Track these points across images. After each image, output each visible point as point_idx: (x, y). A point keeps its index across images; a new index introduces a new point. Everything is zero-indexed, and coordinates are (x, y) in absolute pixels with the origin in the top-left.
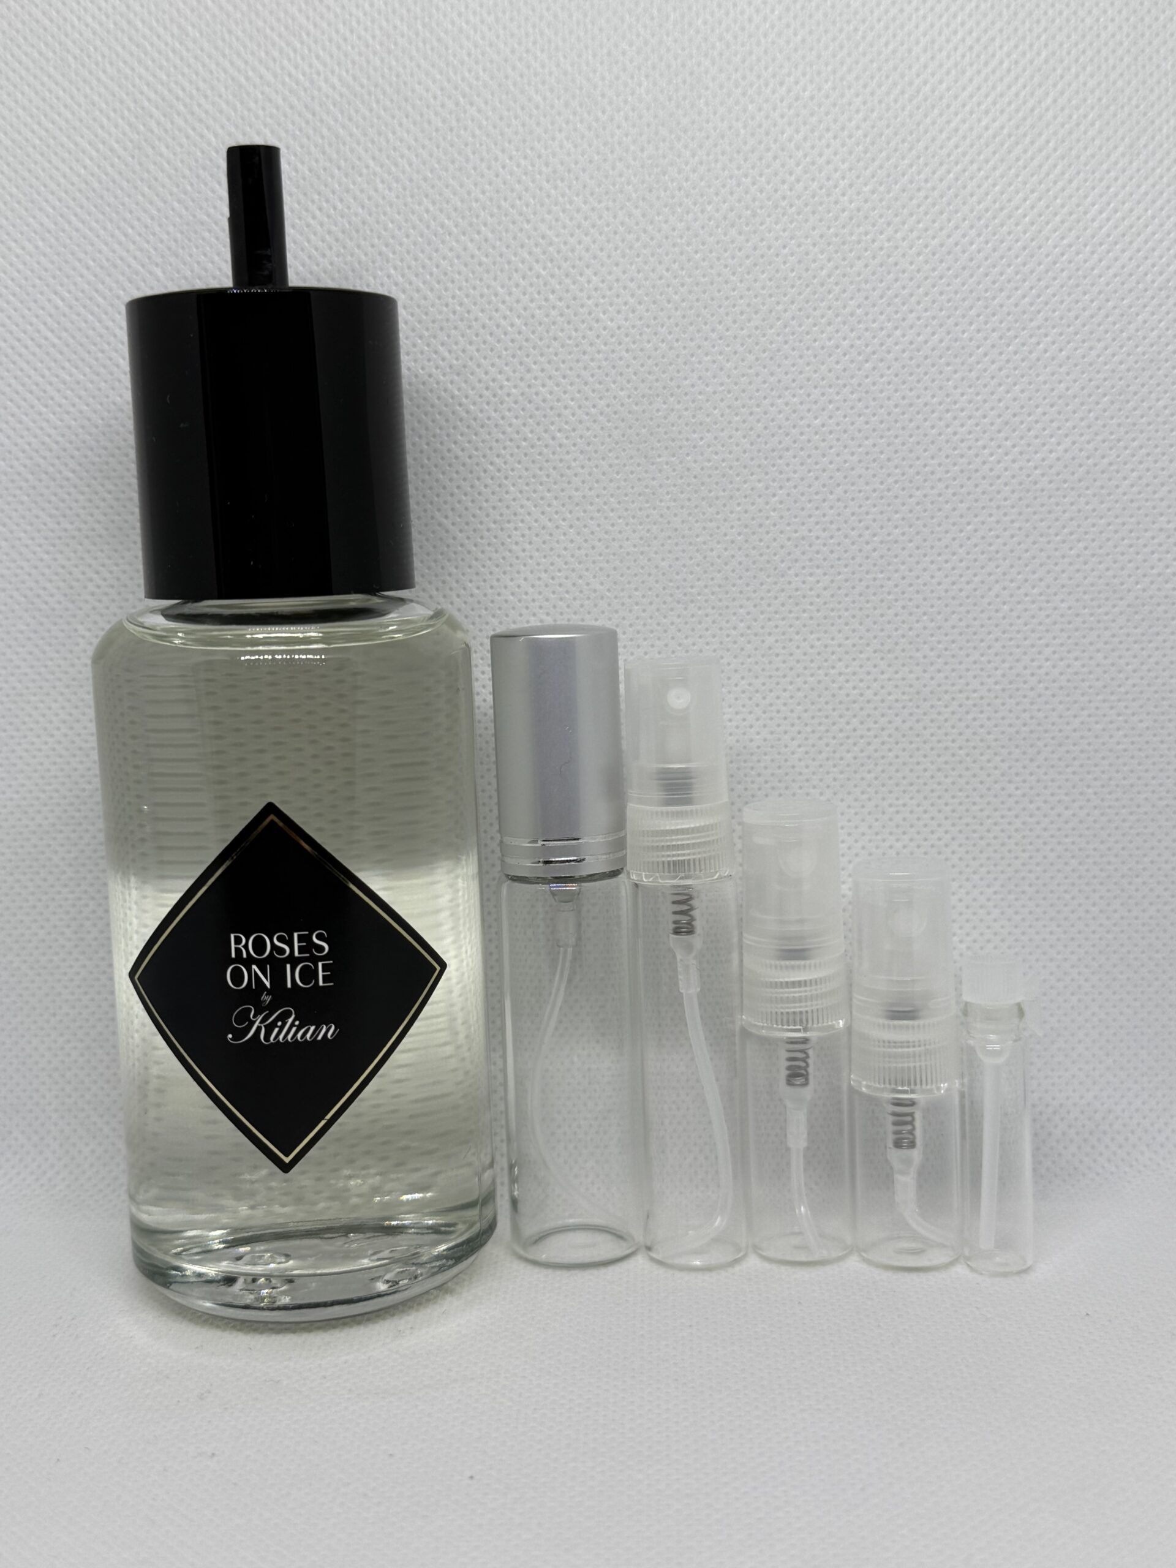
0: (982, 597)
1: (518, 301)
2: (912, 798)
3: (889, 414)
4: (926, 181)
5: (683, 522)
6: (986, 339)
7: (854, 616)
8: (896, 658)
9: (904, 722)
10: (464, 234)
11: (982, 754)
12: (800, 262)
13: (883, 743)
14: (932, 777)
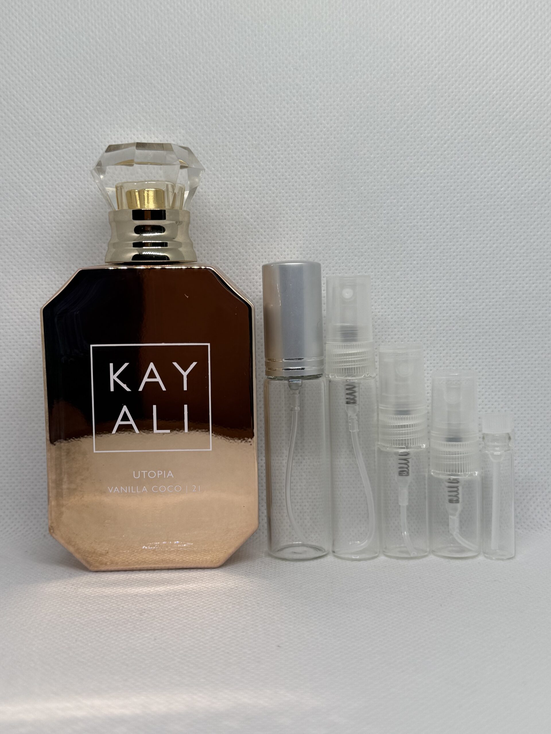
0: (497, 254)
1: (284, 114)
2: (463, 349)
3: (455, 168)
4: (473, 62)
5: (359, 218)
6: (499, 134)
7: (437, 263)
8: (457, 283)
9: (460, 313)
10: (260, 83)
11: (496, 328)
12: (415, 98)
13: (450, 323)
14: (473, 339)
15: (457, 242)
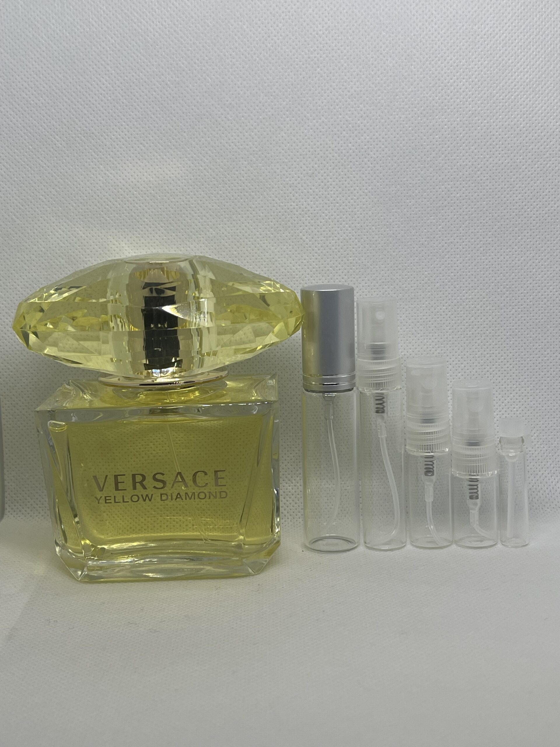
15: (490, 256)
